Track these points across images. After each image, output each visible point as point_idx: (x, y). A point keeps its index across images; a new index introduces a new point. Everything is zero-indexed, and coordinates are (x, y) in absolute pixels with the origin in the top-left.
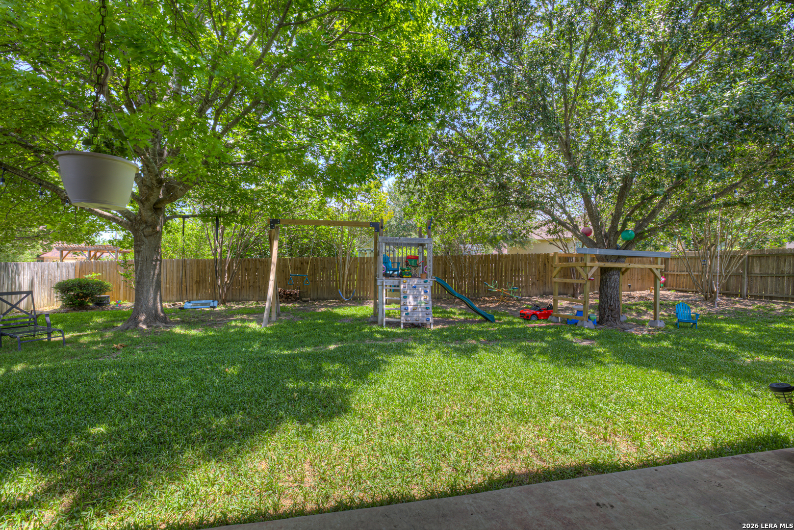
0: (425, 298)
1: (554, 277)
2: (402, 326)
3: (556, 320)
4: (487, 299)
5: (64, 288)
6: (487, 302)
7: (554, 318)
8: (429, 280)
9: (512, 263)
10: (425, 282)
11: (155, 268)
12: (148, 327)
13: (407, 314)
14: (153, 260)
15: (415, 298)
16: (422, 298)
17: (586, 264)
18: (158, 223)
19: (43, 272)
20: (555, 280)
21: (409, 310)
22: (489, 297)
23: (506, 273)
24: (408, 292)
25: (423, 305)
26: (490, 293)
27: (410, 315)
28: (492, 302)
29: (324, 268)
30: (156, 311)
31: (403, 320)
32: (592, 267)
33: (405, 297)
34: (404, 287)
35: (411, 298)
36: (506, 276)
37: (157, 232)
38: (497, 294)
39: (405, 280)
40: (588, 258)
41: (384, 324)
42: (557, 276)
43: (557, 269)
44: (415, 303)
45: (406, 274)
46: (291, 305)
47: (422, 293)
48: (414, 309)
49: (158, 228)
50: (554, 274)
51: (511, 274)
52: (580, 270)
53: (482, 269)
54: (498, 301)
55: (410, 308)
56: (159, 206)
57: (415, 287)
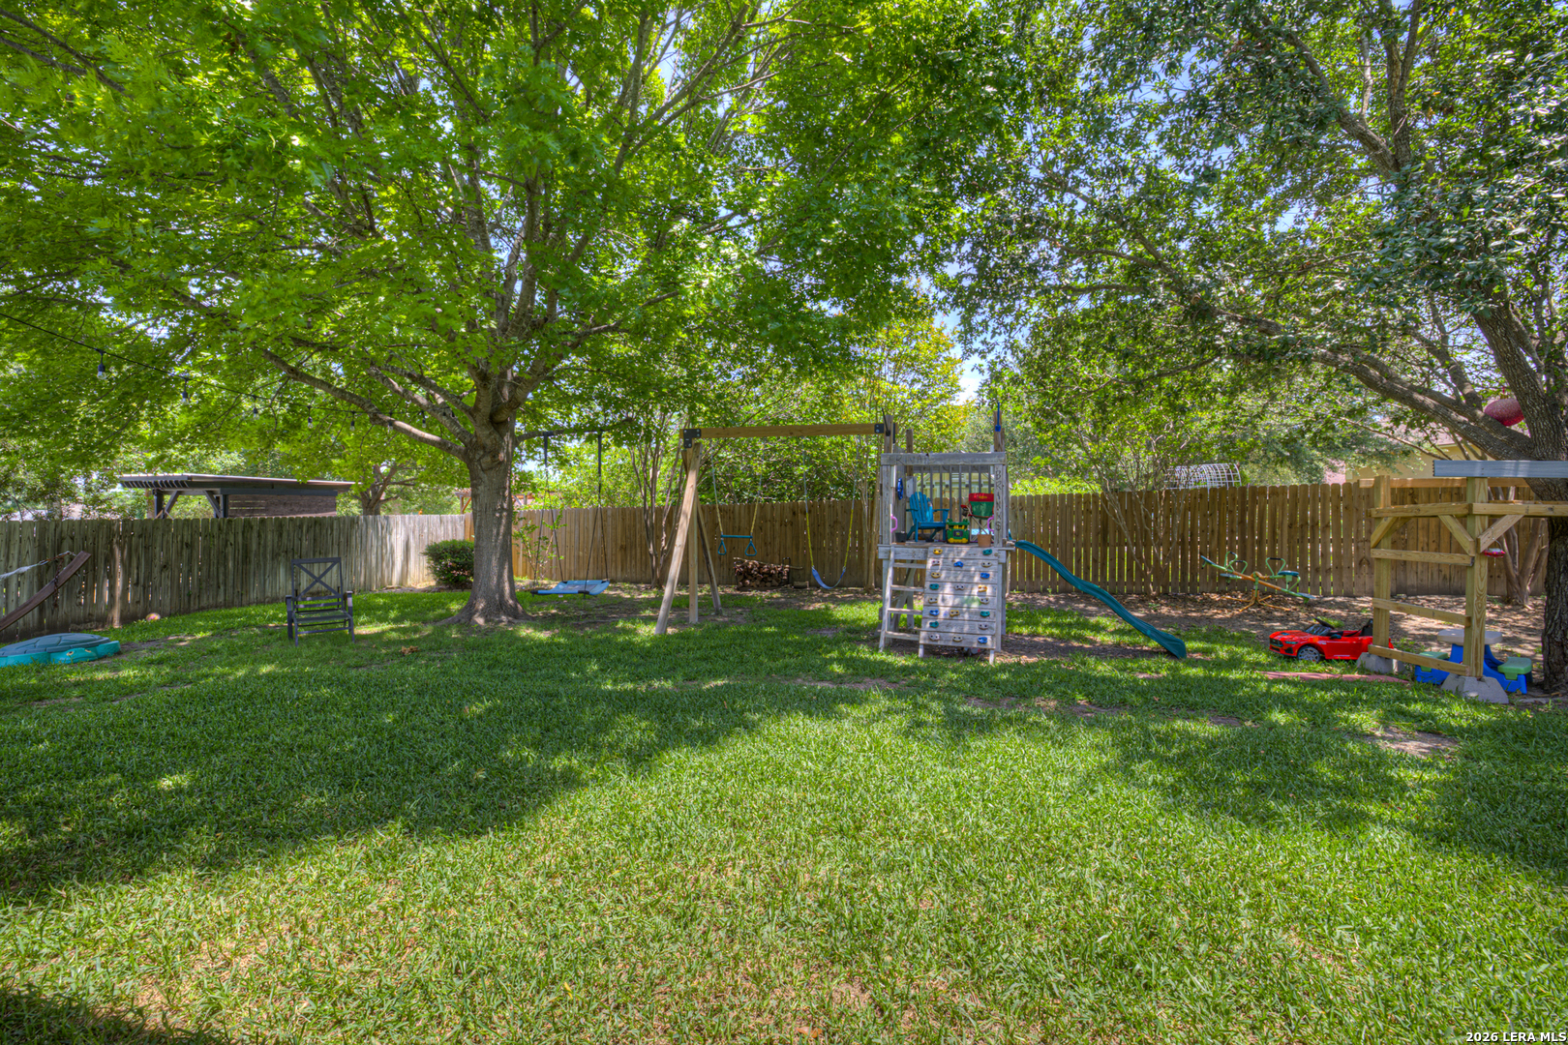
0: (983, 591)
1: (1377, 546)
2: (921, 651)
3: (1382, 667)
4: (1215, 597)
5: (436, 553)
6: (1212, 604)
7: (1373, 658)
8: (994, 550)
9: (1294, 507)
10: (986, 553)
11: (500, 524)
12: (487, 621)
13: (935, 625)
14: (495, 510)
15: (958, 590)
16: (975, 591)
17: (1470, 507)
18: (501, 447)
19: (422, 530)
20: (1376, 553)
21: (941, 616)
22: (1221, 593)
23: (1273, 533)
24: (943, 575)
25: (975, 605)
26: (1225, 584)
27: (941, 628)
28: (1223, 606)
29: (836, 522)
30: (502, 595)
31: (923, 638)
32: (1493, 519)
33: (935, 588)
34: (936, 565)
35: (948, 589)
36: (1274, 541)
37: (500, 463)
38: (1244, 587)
39: (938, 549)
40: (1482, 491)
41: (882, 643)
42: (1387, 542)
43: (1384, 524)
44: (957, 601)
45: (954, 535)
46: (768, 593)
47: (977, 579)
48: (954, 615)
49: (502, 456)
50: (1374, 539)
51: (1291, 537)
52: (1453, 526)
53: (1204, 523)
54: (1243, 603)
55: (943, 611)
56: (501, 417)
57: (959, 565)
